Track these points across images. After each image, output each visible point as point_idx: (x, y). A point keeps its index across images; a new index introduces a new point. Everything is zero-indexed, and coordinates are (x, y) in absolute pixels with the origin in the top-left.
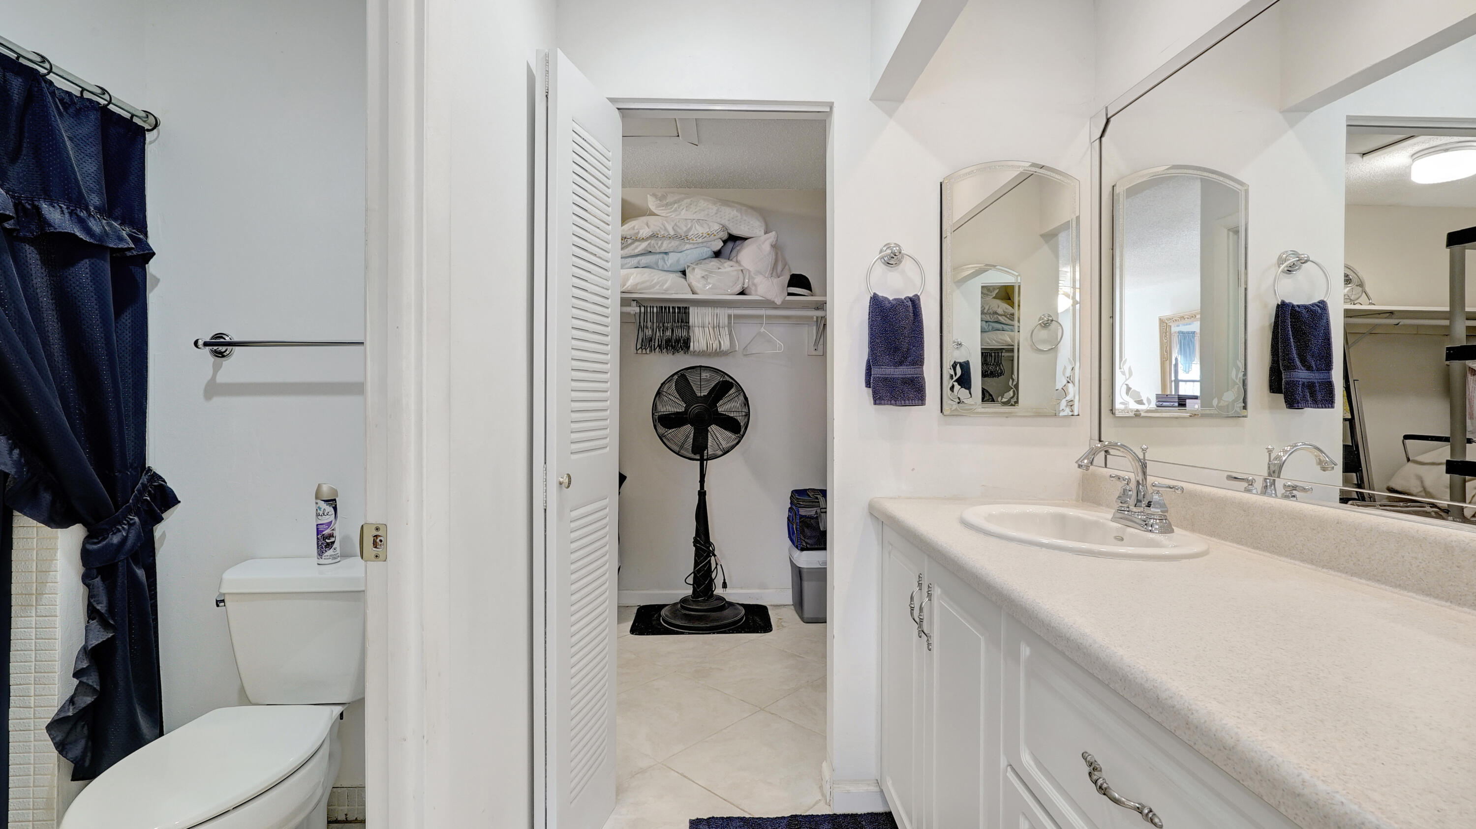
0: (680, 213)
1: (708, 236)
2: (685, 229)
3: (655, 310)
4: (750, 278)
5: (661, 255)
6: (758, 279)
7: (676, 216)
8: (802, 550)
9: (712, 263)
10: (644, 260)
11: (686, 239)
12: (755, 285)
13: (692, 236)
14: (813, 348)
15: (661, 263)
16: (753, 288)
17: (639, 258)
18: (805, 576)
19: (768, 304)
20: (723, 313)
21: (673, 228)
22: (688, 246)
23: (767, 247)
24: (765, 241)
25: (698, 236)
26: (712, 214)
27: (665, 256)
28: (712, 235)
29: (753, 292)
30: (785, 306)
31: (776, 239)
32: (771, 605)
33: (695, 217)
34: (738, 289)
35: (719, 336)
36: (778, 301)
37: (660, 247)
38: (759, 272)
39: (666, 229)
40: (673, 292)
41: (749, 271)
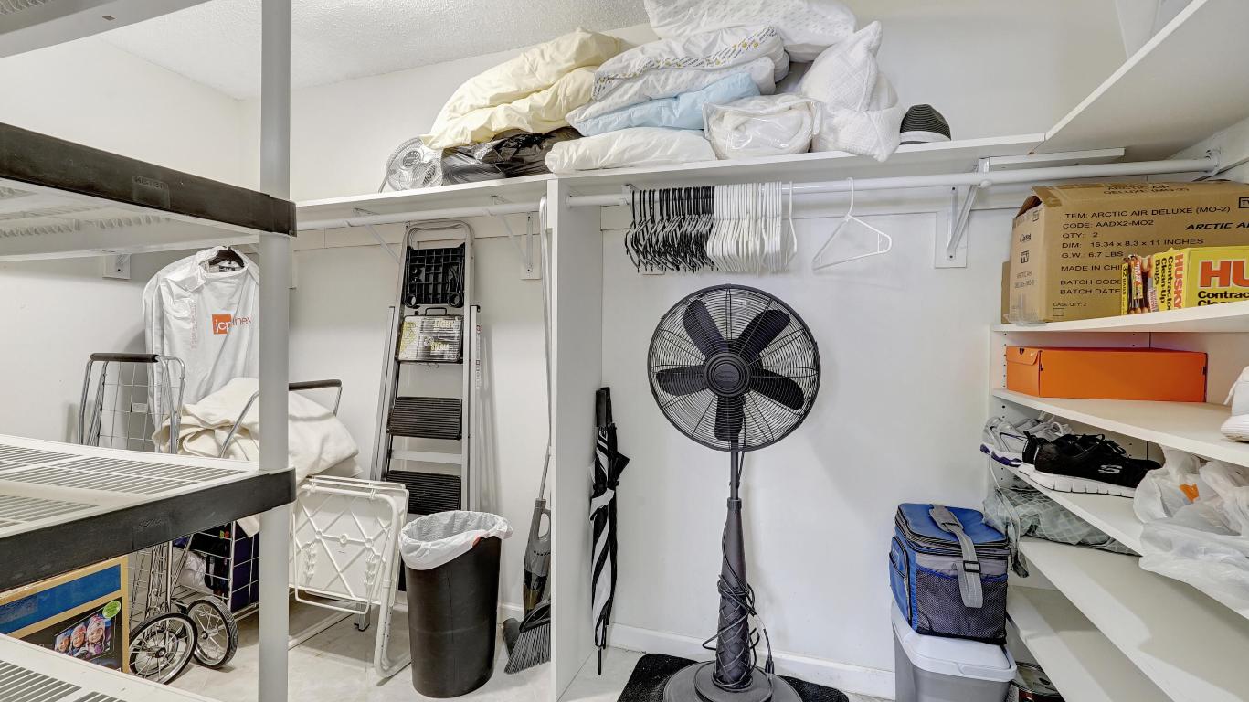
0: (699, 24)
1: (744, 49)
2: (704, 45)
3: (657, 194)
4: (827, 117)
5: (665, 102)
6: (841, 116)
7: (692, 30)
8: (921, 631)
9: (754, 102)
10: (637, 112)
11: (705, 63)
12: (834, 130)
13: (717, 56)
14: (945, 255)
15: (665, 113)
16: (831, 138)
17: (630, 110)
18: (925, 686)
19: (859, 166)
20: (774, 195)
21: (683, 47)
22: (711, 77)
23: (859, 54)
24: (855, 44)
25: (726, 53)
26: (754, 13)
27: (673, 101)
28: (752, 46)
29: (830, 146)
30: (895, 166)
31: (877, 37)
32: (856, 694)
33: (724, 24)
34: (802, 141)
35: (763, 231)
36: (881, 154)
37: (663, 86)
38: (841, 104)
39: (672, 51)
40: (684, 160)
41: (823, 105)
